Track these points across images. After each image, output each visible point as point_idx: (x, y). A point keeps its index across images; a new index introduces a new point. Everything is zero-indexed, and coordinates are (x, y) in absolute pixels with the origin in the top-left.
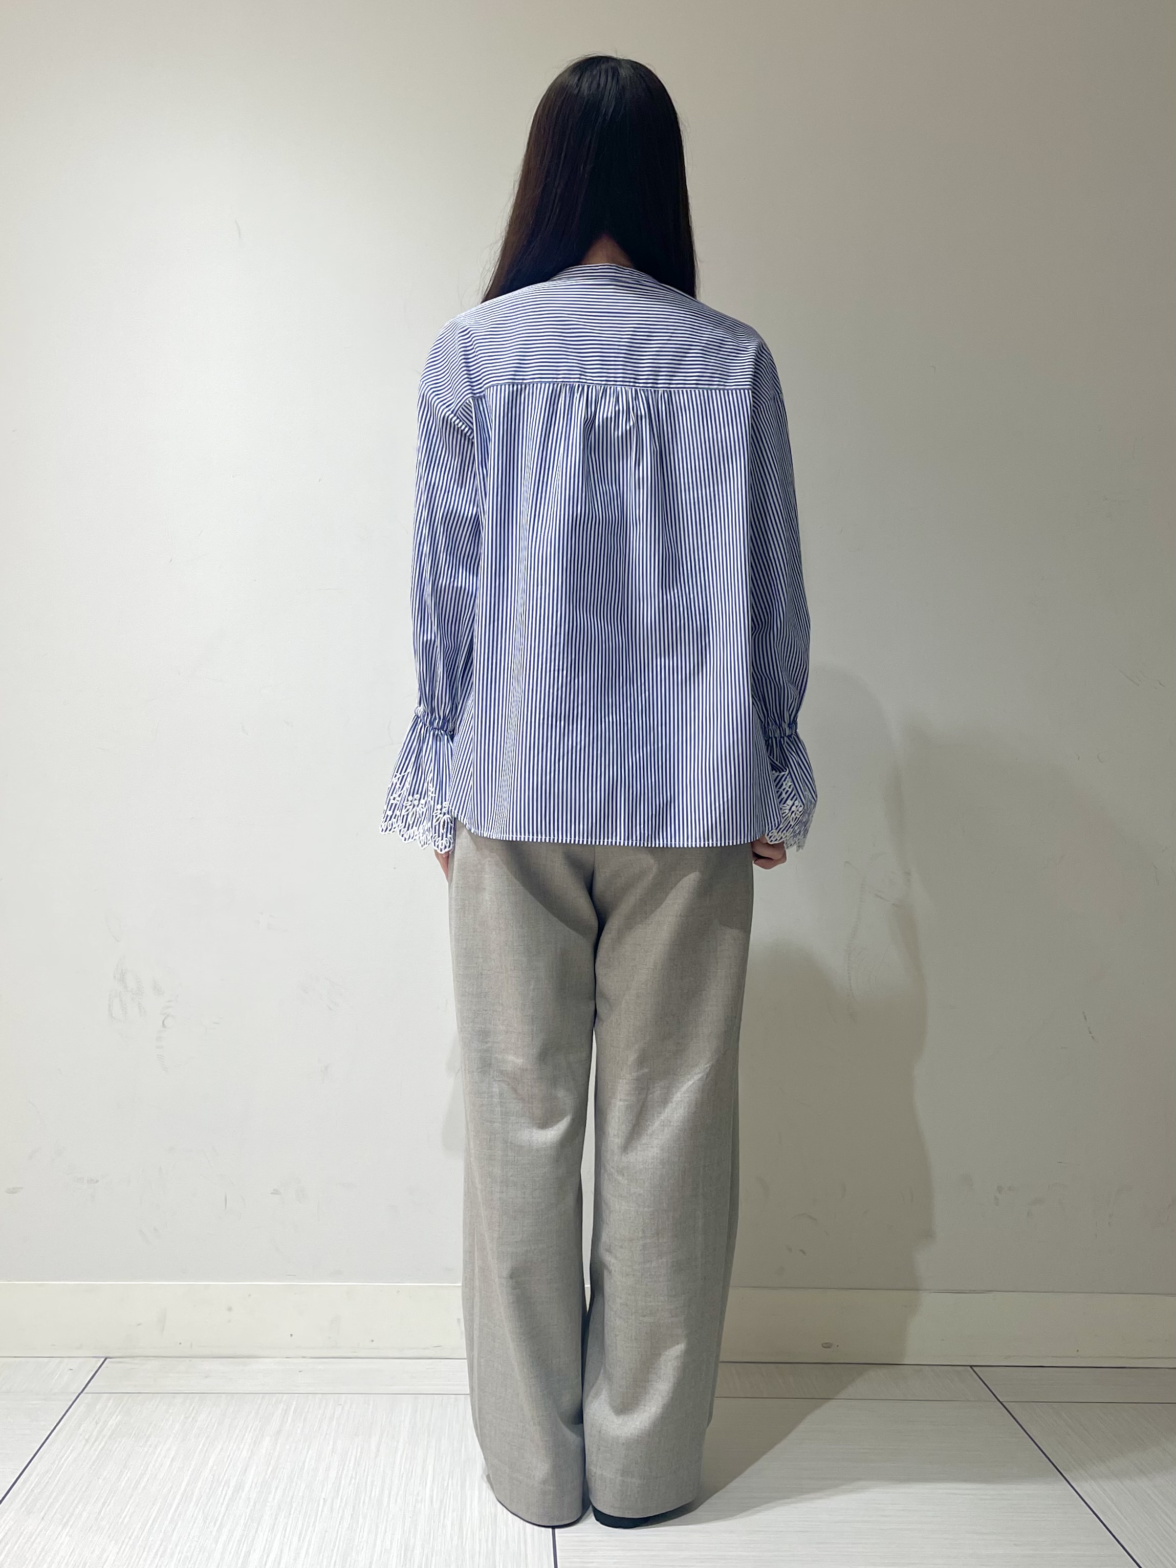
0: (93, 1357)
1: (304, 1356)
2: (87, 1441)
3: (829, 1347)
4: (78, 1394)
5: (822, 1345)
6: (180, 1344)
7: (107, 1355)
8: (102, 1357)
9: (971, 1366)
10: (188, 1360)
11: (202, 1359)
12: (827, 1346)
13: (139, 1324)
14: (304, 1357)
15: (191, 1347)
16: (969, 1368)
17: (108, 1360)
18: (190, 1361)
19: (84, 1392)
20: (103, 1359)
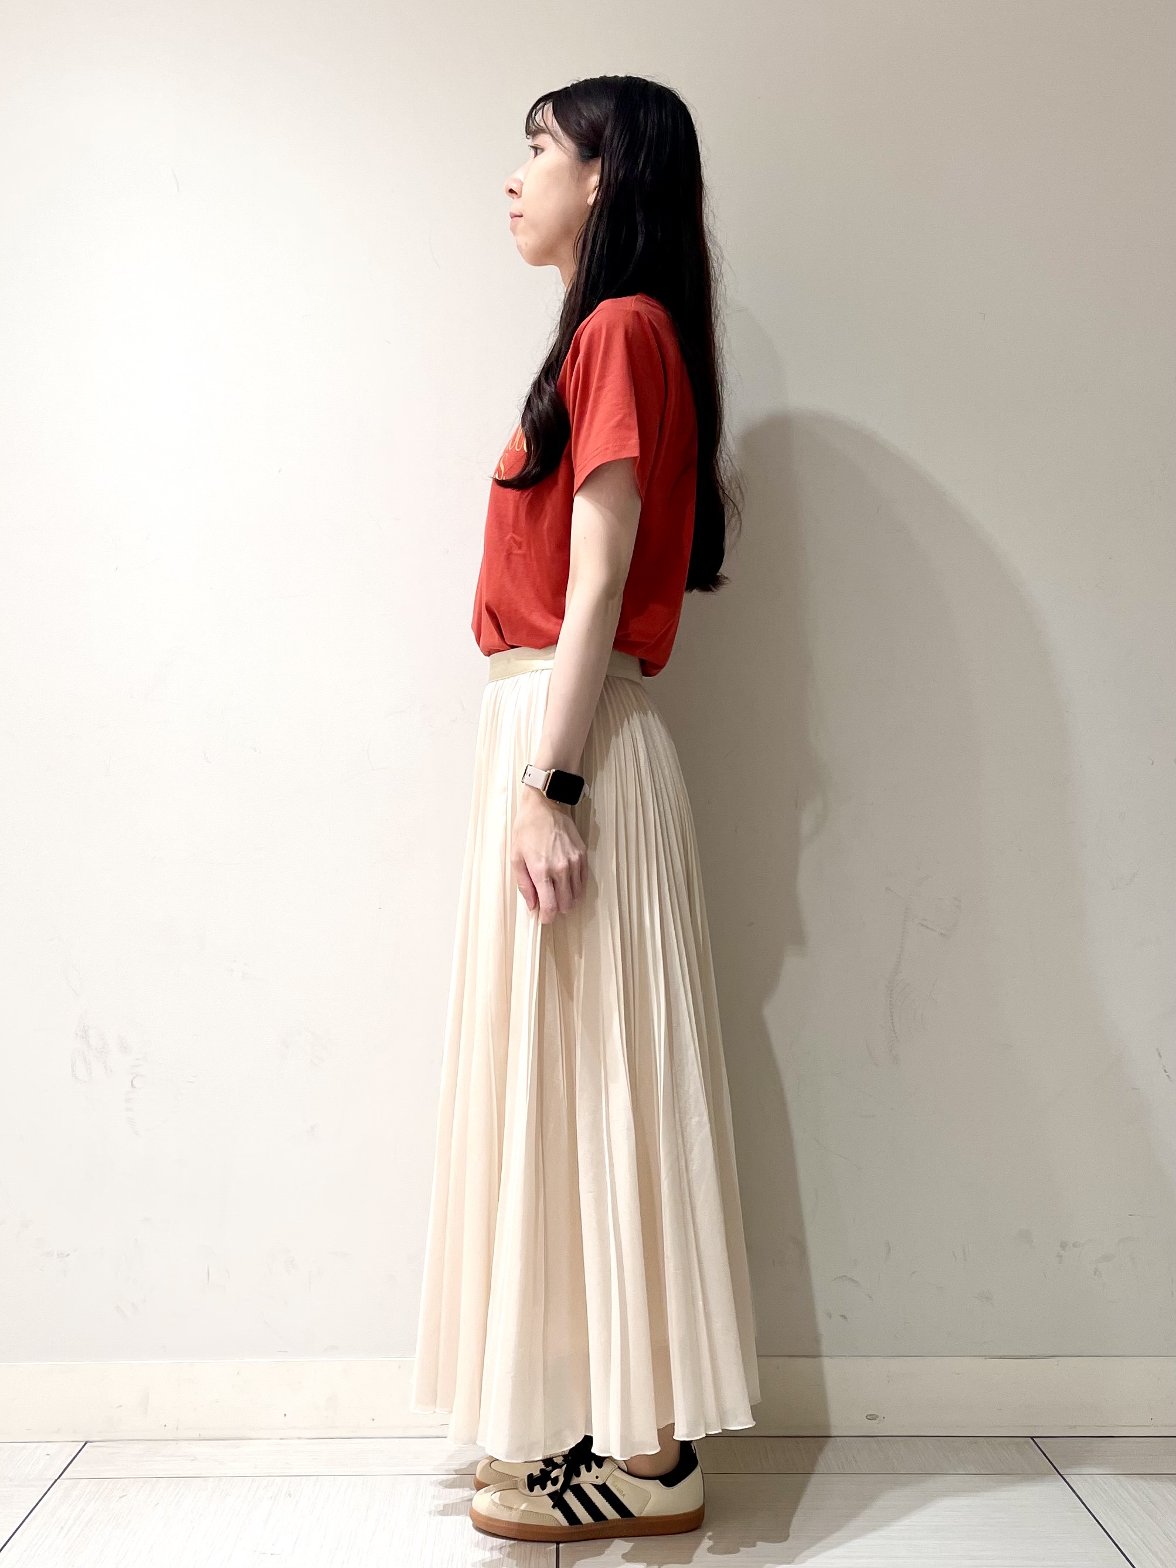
0: (73, 1441)
1: (300, 1436)
2: (62, 1528)
3: (875, 1419)
4: (54, 1481)
5: (867, 1417)
6: (165, 1426)
7: (87, 1440)
8: (83, 1441)
9: (1032, 1438)
10: (175, 1442)
11: (192, 1442)
12: (872, 1417)
13: (121, 1406)
14: (299, 1438)
15: (177, 1429)
16: (1030, 1439)
17: (88, 1444)
18: (177, 1444)
19: (61, 1478)
20: (84, 1443)
